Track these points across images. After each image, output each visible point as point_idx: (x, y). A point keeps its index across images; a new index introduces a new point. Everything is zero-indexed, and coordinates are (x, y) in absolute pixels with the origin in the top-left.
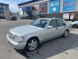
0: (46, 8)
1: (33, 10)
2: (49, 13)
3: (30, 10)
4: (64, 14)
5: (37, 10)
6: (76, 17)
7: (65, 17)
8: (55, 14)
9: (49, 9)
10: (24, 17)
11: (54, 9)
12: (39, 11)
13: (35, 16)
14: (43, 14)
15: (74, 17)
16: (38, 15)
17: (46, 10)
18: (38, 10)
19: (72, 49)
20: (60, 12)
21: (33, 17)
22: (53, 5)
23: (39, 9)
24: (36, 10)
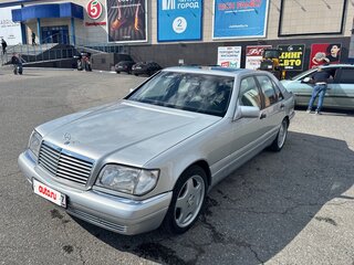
0: (142, 17)
1: (77, 21)
2: (154, 42)
3: (61, 23)
4: (220, 49)
5: (95, 24)
6: (271, 64)
7: (226, 59)
8: (184, 45)
9: (154, 21)
10: (31, 58)
11: (180, 26)
12: (106, 28)
13: (89, 55)
14: (126, 46)
15: (263, 63)
16: (101, 48)
17: (142, 25)
18: (104, 24)
19: (336, 200)
20: (205, 40)
21: (81, 57)
22: (173, 7)
23: (106, 20)
24: (90, 22)
